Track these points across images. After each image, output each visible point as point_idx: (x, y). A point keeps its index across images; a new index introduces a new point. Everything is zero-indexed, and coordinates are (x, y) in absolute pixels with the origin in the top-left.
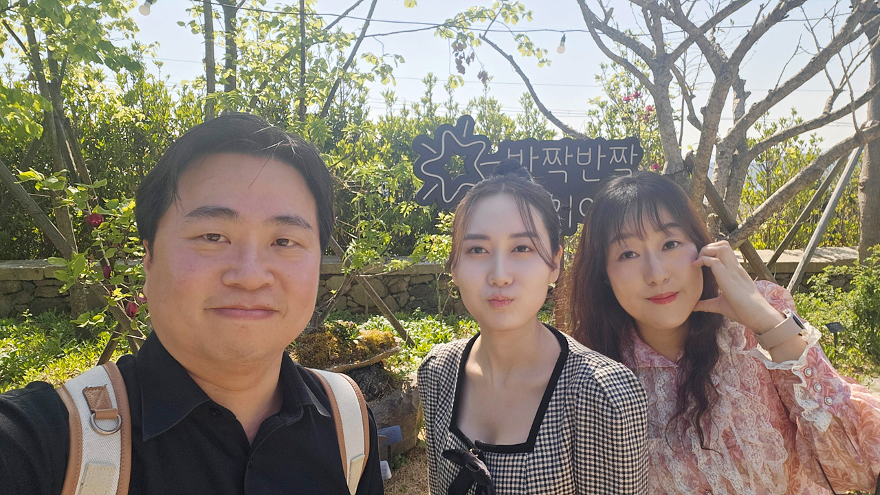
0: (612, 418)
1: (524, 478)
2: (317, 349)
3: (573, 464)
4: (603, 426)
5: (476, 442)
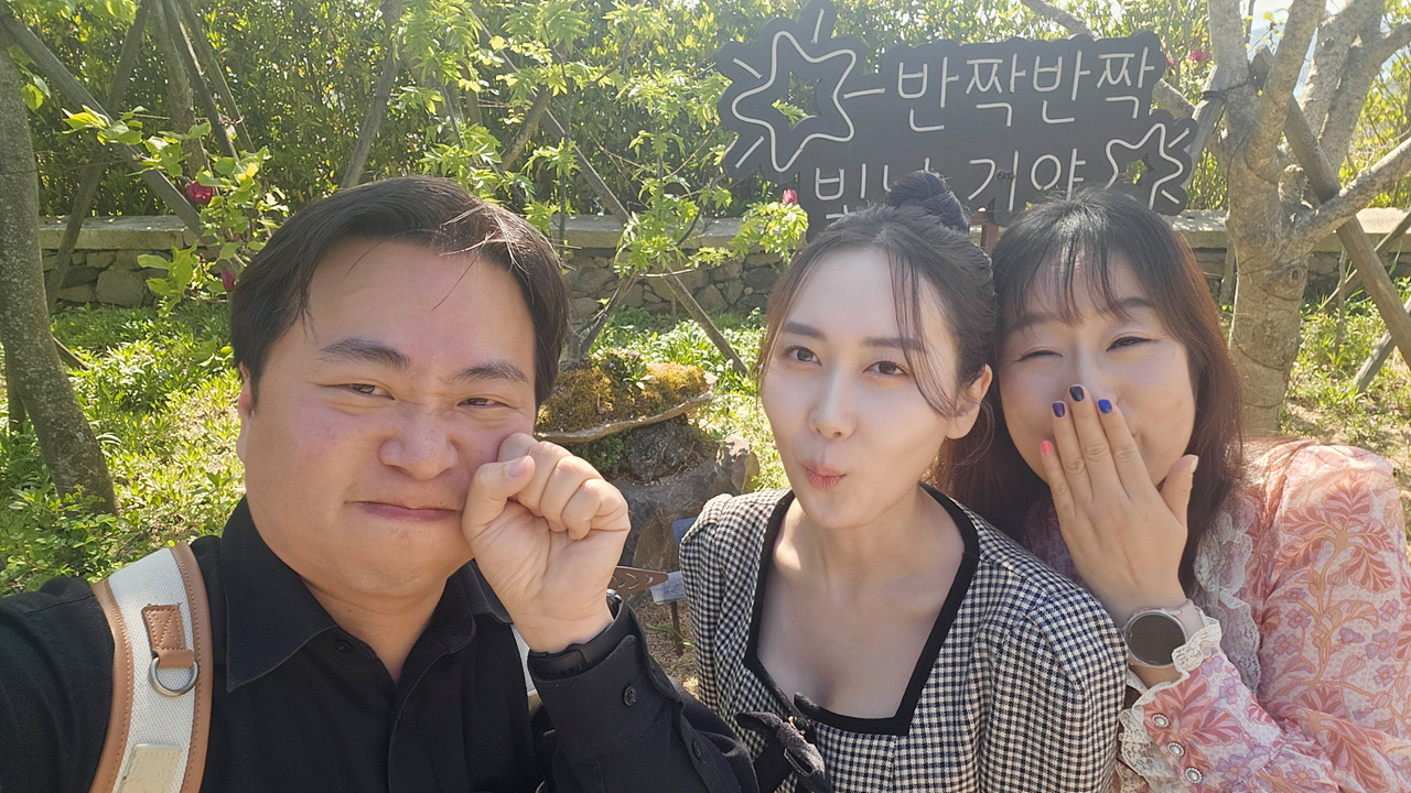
0: (1065, 698)
1: (889, 780)
3: (979, 761)
4: (1046, 709)
5: (798, 701)
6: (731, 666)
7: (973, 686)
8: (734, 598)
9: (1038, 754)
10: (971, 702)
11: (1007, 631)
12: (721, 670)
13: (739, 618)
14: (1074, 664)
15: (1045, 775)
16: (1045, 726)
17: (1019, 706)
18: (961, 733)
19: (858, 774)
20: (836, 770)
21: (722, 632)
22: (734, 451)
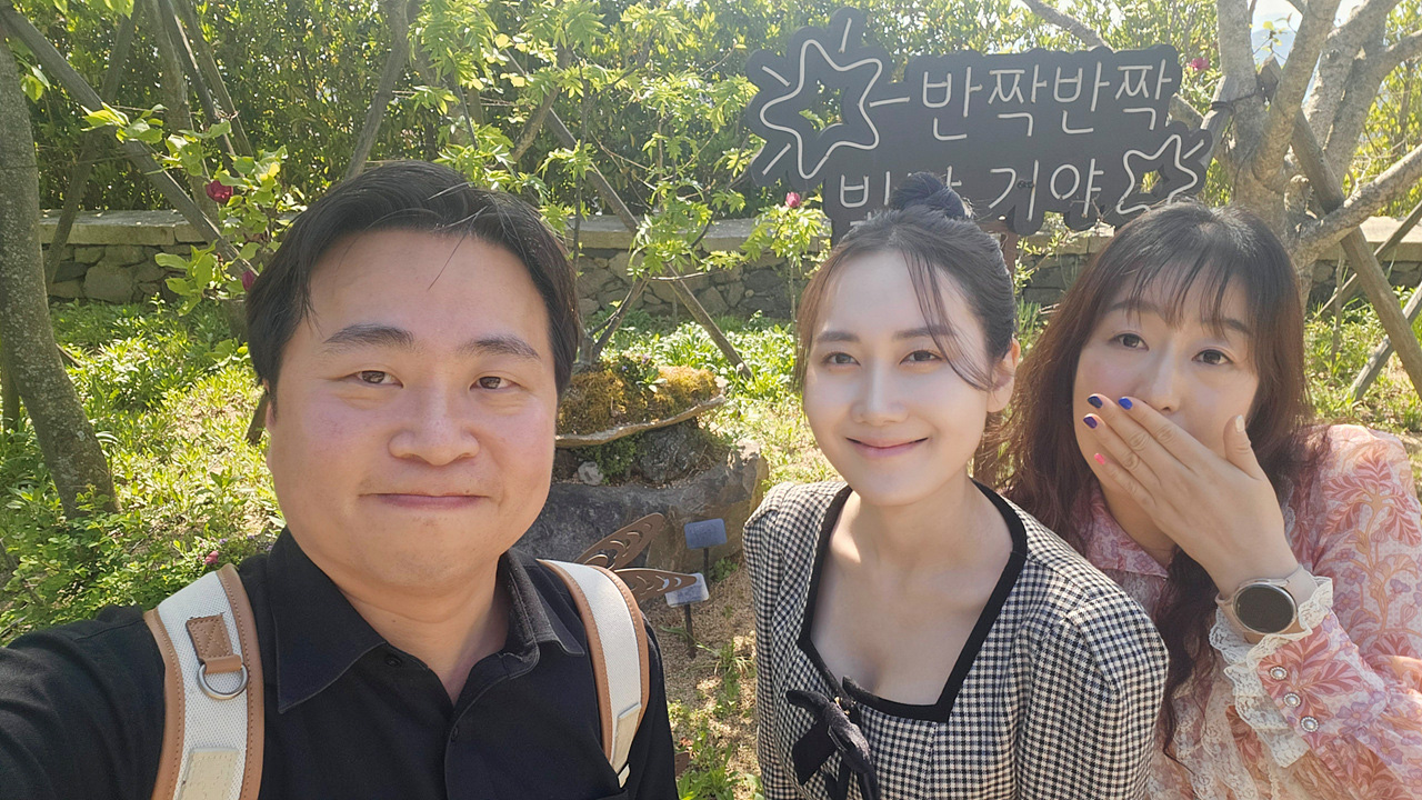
0: (1100, 697)
1: (928, 763)
2: (592, 399)
3: (1016, 751)
4: (1081, 706)
5: (846, 683)
6: (786, 646)
7: (1013, 680)
8: (791, 582)
9: (1072, 749)
10: (1010, 695)
11: (1047, 630)
12: (777, 649)
13: (796, 601)
14: (1111, 665)
15: (1079, 769)
16: (1080, 723)
17: (1056, 702)
18: (999, 724)
19: (898, 756)
20: (878, 750)
21: (779, 613)
22: (745, 455)
